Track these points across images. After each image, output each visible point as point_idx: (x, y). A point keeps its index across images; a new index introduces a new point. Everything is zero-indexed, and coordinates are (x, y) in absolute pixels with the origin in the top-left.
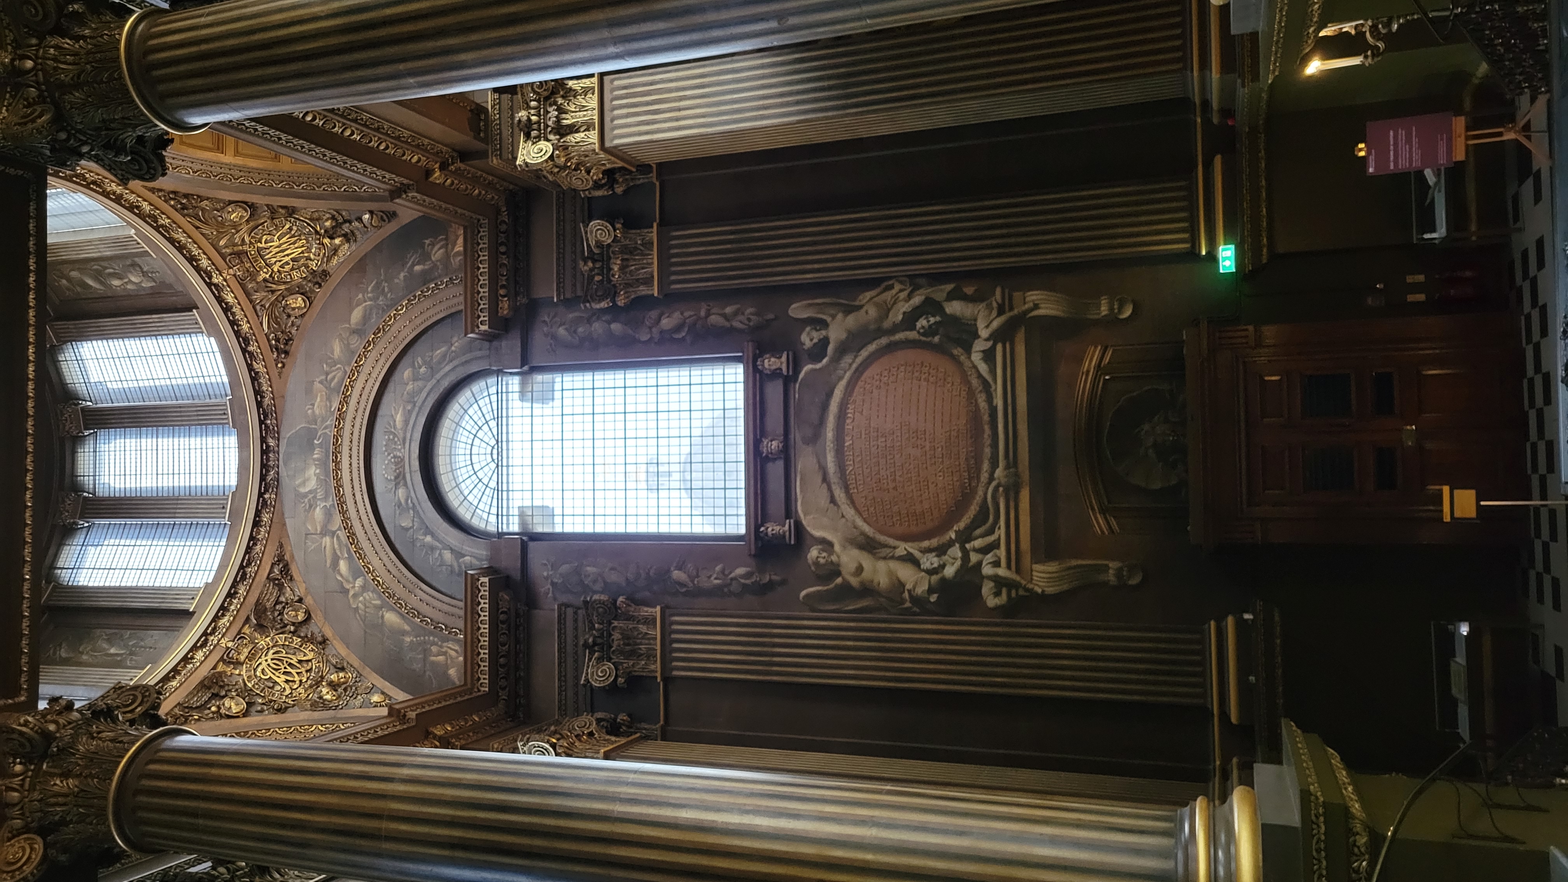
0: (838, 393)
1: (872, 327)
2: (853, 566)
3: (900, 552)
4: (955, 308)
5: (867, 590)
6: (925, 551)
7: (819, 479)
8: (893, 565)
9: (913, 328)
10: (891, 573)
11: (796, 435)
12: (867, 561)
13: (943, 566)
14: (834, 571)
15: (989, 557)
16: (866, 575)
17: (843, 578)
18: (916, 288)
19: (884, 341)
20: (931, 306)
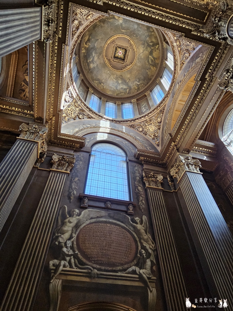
0: (122, 224)
1: (141, 236)
2: (71, 220)
3: (74, 235)
4: (148, 263)
5: (63, 224)
6: (73, 243)
7: (98, 215)
8: (70, 232)
9: (142, 248)
10: (67, 231)
11: (111, 212)
12: (72, 225)
13: (67, 247)
14: (71, 215)
15: (67, 264)
16: (68, 224)
17: (68, 217)
18: (154, 251)
19: (138, 239)
20: (149, 255)
